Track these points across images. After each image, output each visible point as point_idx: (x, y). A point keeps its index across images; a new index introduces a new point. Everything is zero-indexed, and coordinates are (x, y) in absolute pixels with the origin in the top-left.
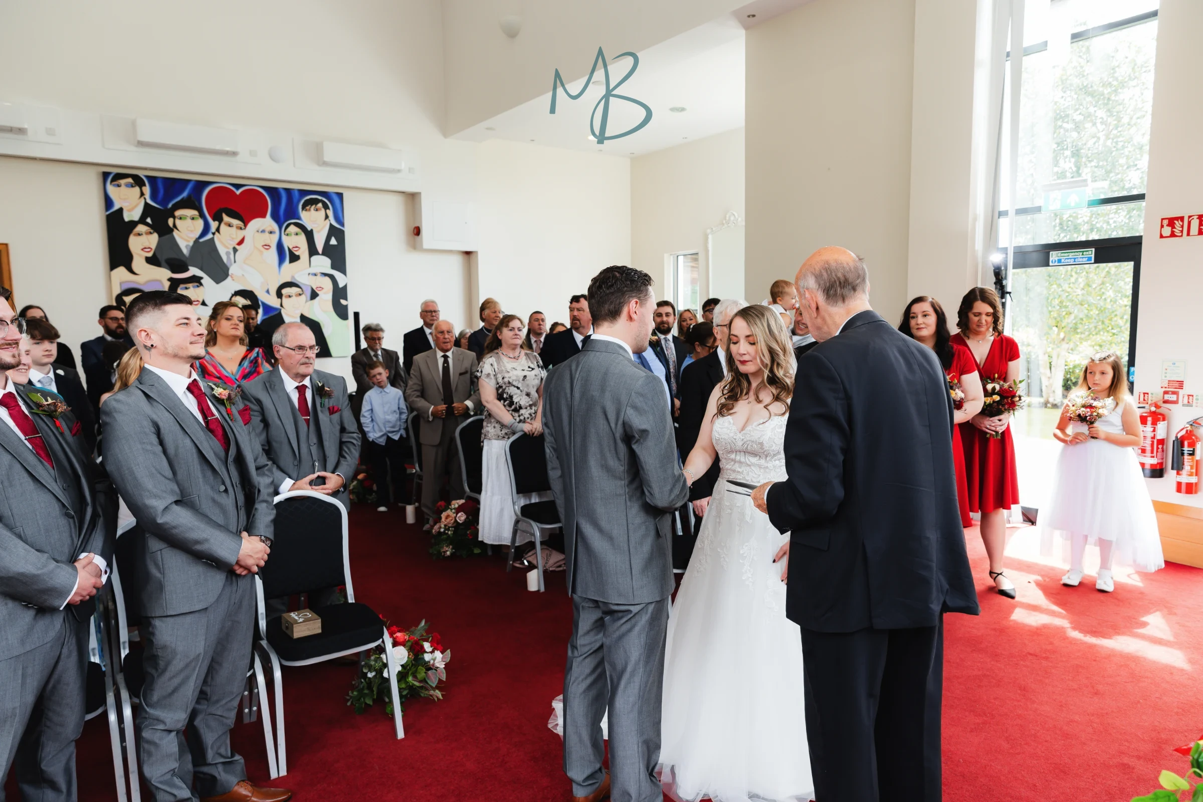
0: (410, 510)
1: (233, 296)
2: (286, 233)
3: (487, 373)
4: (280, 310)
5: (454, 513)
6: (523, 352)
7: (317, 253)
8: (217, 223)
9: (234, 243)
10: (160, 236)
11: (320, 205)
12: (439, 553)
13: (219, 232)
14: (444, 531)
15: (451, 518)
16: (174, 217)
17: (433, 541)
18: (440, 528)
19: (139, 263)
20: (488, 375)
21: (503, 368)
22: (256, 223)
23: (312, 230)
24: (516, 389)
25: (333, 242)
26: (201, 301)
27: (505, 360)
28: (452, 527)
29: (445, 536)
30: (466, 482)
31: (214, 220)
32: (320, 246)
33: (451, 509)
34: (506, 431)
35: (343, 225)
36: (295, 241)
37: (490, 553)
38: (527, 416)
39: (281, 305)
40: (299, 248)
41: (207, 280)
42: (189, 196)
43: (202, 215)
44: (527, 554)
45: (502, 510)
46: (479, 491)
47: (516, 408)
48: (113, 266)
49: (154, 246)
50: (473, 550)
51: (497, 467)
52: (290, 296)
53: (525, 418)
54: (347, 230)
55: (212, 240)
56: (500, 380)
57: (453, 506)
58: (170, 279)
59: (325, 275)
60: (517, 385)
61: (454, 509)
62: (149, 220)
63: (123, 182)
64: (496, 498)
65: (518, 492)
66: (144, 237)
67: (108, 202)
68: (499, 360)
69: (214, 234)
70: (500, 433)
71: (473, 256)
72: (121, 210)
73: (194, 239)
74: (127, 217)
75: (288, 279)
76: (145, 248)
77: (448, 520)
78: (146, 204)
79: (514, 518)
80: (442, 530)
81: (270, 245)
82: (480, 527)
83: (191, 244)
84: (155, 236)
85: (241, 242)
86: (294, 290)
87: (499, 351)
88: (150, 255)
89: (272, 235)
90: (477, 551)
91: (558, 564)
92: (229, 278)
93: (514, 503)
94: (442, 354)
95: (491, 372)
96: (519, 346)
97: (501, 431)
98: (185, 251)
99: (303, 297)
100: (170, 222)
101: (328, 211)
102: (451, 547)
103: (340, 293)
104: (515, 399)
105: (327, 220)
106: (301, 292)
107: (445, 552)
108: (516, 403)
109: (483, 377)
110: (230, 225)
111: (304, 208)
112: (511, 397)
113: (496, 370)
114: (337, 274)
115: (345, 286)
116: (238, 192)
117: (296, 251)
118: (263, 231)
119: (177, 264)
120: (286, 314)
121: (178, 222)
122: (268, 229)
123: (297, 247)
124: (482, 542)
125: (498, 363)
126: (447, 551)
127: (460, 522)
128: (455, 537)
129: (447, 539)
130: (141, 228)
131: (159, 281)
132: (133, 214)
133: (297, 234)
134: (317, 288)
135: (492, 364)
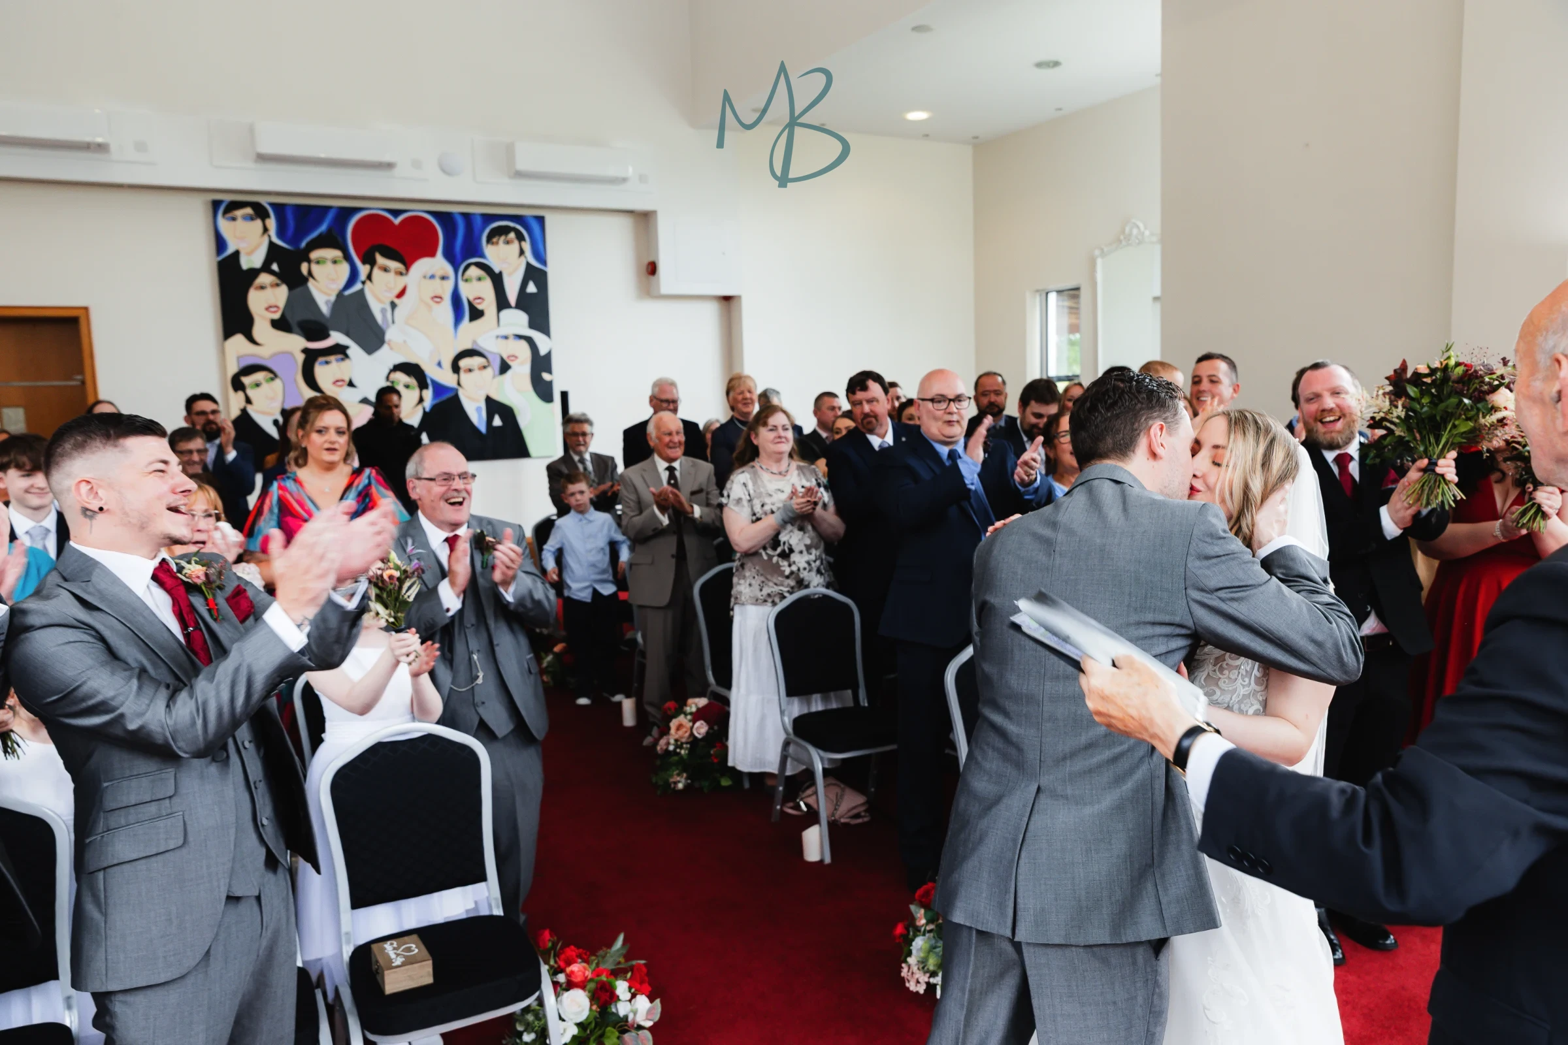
0: (628, 706)
1: (389, 374)
2: (465, 277)
3: (737, 497)
5: (690, 721)
6: (794, 464)
7: (508, 306)
8: (368, 267)
9: (392, 296)
10: (291, 288)
11: (512, 235)
12: (668, 784)
13: (371, 281)
14: (675, 750)
15: (684, 730)
16: (309, 261)
17: (658, 762)
18: (668, 744)
19: (262, 328)
20: (739, 501)
21: (762, 490)
22: (423, 266)
23: (501, 273)
25: (531, 288)
26: (347, 380)
27: (765, 476)
28: (687, 743)
29: (676, 758)
30: (710, 668)
31: (364, 262)
32: (512, 295)
33: (686, 714)
34: (769, 591)
35: (544, 263)
36: (478, 289)
37: (747, 785)
38: (803, 565)
40: (484, 299)
41: (355, 350)
42: (329, 230)
43: (347, 257)
44: (804, 791)
45: (763, 718)
46: (728, 684)
47: (784, 551)
48: (228, 333)
49: (282, 303)
50: (719, 782)
51: (755, 650)
52: (470, 370)
53: (799, 570)
55: (361, 292)
56: (758, 509)
57: (688, 709)
58: (305, 351)
59: (520, 337)
61: (691, 714)
62: (275, 267)
63: (239, 213)
64: (754, 699)
65: (790, 692)
66: (269, 292)
67: (220, 243)
68: (755, 477)
69: (363, 283)
70: (759, 594)
71: (734, 303)
72: (237, 254)
73: (337, 292)
74: (246, 263)
75: (468, 346)
76: (271, 307)
77: (680, 733)
78: (272, 245)
79: (782, 737)
80: (671, 748)
81: (443, 296)
82: (731, 743)
83: (333, 298)
84: (284, 289)
85: (401, 294)
86: (476, 361)
87: (756, 463)
88: (277, 316)
89: (445, 282)
90: (725, 782)
91: (855, 811)
92: (385, 347)
93: (782, 713)
94: (666, 465)
95: (743, 497)
96: (786, 456)
97: (761, 590)
98: (325, 309)
99: (489, 371)
100: (304, 268)
101: (523, 243)
102: (685, 775)
103: (541, 364)
105: (523, 258)
106: (486, 364)
107: (676, 783)
108: (784, 543)
109: (731, 505)
110: (385, 269)
111: (489, 240)
113: (752, 492)
114: (537, 336)
115: (549, 355)
116: (397, 221)
117: (479, 304)
118: (432, 277)
119: (314, 329)
120: (465, 396)
121: (314, 267)
122: (439, 273)
123: (479, 298)
124: (733, 769)
125: (755, 483)
126: (679, 782)
127: (699, 737)
128: (691, 759)
129: (678, 763)
130: (264, 279)
131: (290, 354)
132: (253, 258)
133: (479, 279)
134: (509, 356)
135: (744, 484)
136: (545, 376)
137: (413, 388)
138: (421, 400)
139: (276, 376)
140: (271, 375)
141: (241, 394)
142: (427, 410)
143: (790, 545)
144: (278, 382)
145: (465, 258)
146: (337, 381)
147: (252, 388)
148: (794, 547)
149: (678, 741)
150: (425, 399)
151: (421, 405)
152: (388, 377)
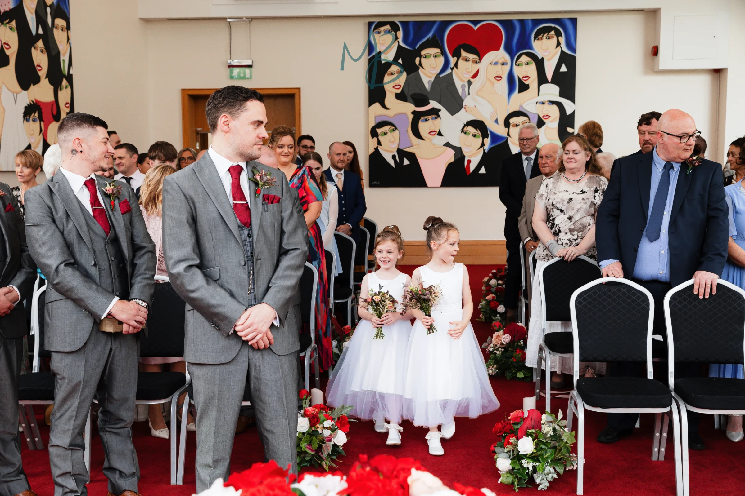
1: (465, 126)
2: (517, 63)
4: (508, 138)
6: (588, 176)
7: (547, 82)
8: (456, 58)
9: (469, 77)
10: (408, 74)
11: (553, 33)
13: (457, 68)
14: (493, 351)
15: (499, 339)
16: (420, 56)
18: (490, 347)
19: (390, 99)
20: (541, 196)
22: (491, 56)
23: (543, 59)
24: (559, 211)
26: (438, 131)
28: (502, 348)
31: (453, 57)
32: (549, 74)
35: (574, 51)
36: (526, 70)
39: (508, 134)
40: (529, 77)
41: (444, 113)
42: (434, 35)
43: (443, 53)
47: (556, 231)
48: (371, 103)
49: (402, 84)
50: (516, 374)
52: (517, 125)
54: (579, 56)
55: (451, 74)
58: (414, 113)
59: (553, 103)
60: (560, 208)
62: (400, 61)
63: (383, 29)
66: (396, 76)
67: (371, 48)
69: (452, 69)
71: (722, 74)
72: (380, 53)
73: (435, 75)
75: (517, 109)
76: (396, 86)
77: (497, 341)
78: (399, 47)
80: (492, 349)
81: (502, 76)
83: (433, 79)
84: (405, 74)
85: (475, 75)
86: (522, 119)
87: (563, 173)
88: (399, 91)
89: (504, 67)
90: (520, 375)
92: (463, 110)
95: (544, 193)
98: (427, 86)
100: (417, 60)
101: (560, 38)
102: (495, 366)
103: (566, 121)
105: (559, 47)
106: (528, 121)
108: (556, 226)
109: (537, 198)
110: (466, 60)
111: (536, 37)
112: (554, 219)
113: (549, 191)
114: (566, 102)
115: (573, 113)
116: (476, 28)
117: (526, 80)
118: (496, 63)
119: (420, 99)
120: (512, 142)
121: (423, 60)
122: (501, 61)
123: (527, 77)
124: (528, 366)
126: (492, 370)
127: (505, 343)
128: (502, 358)
129: (493, 359)
130: (394, 68)
131: (405, 114)
132: (389, 56)
133: (528, 64)
134: (544, 116)
135: (547, 185)
136: (570, 130)
137: (479, 137)
138: (483, 145)
139: (396, 128)
140: (394, 128)
141: (375, 139)
142: (486, 151)
143: (560, 228)
144: (397, 131)
145: (518, 50)
146: (432, 132)
147: (382, 135)
148: (561, 229)
149: (496, 346)
150: (485, 144)
151: (482, 148)
152: (462, 130)
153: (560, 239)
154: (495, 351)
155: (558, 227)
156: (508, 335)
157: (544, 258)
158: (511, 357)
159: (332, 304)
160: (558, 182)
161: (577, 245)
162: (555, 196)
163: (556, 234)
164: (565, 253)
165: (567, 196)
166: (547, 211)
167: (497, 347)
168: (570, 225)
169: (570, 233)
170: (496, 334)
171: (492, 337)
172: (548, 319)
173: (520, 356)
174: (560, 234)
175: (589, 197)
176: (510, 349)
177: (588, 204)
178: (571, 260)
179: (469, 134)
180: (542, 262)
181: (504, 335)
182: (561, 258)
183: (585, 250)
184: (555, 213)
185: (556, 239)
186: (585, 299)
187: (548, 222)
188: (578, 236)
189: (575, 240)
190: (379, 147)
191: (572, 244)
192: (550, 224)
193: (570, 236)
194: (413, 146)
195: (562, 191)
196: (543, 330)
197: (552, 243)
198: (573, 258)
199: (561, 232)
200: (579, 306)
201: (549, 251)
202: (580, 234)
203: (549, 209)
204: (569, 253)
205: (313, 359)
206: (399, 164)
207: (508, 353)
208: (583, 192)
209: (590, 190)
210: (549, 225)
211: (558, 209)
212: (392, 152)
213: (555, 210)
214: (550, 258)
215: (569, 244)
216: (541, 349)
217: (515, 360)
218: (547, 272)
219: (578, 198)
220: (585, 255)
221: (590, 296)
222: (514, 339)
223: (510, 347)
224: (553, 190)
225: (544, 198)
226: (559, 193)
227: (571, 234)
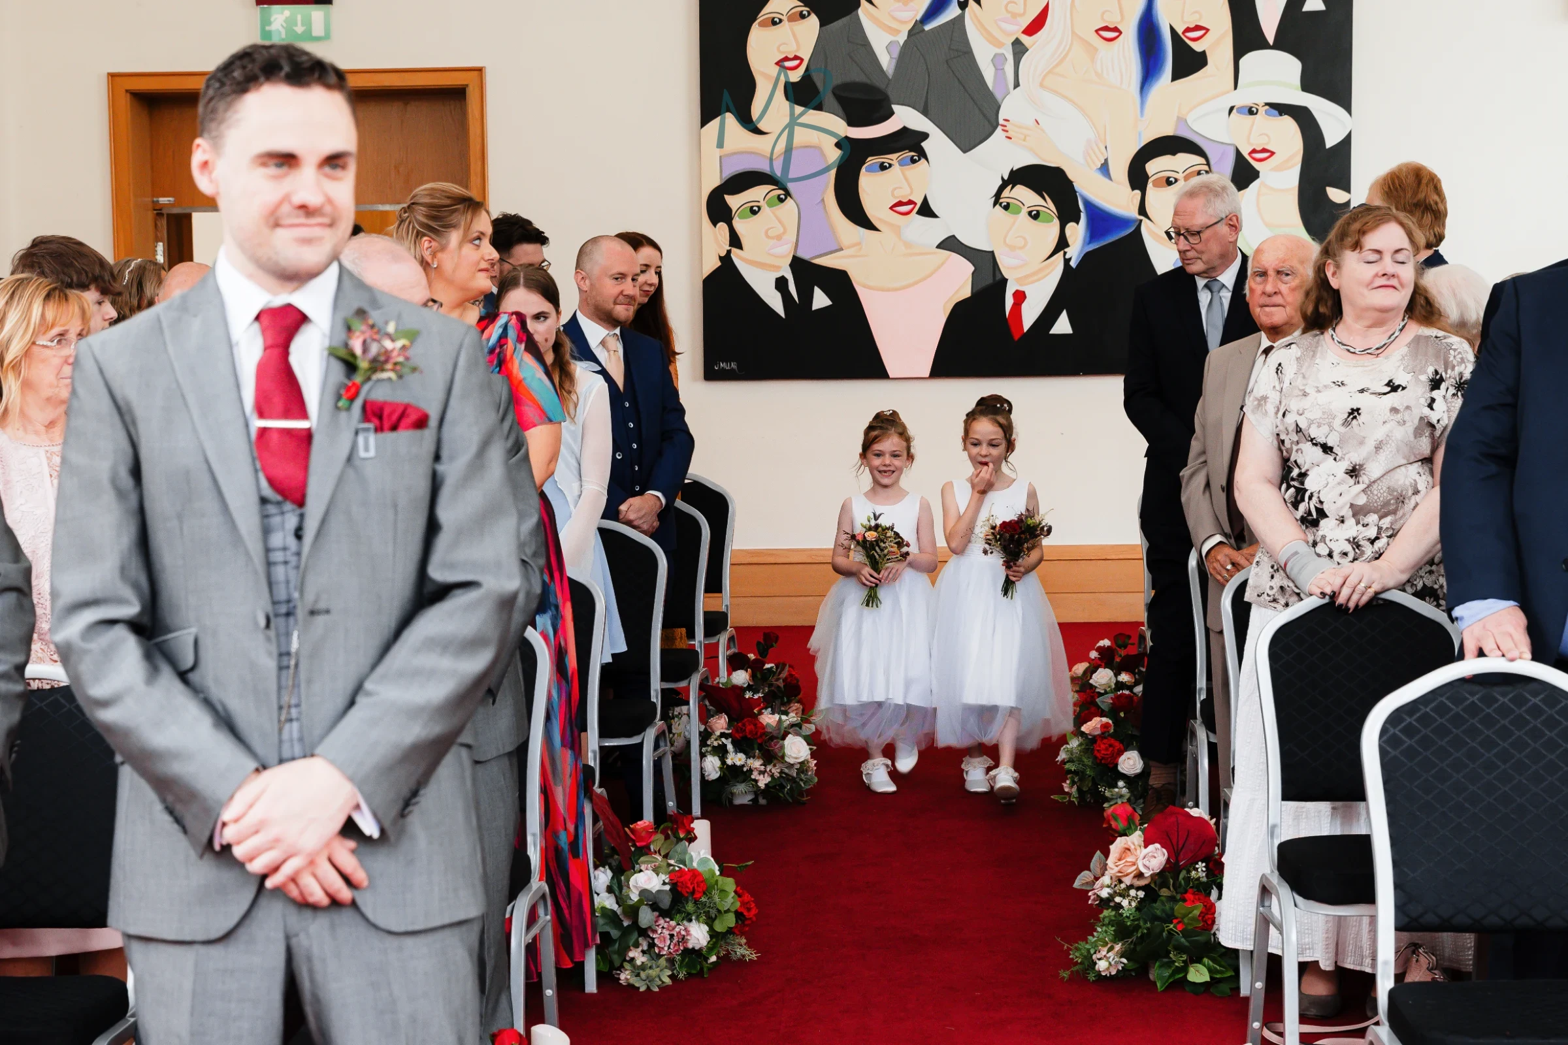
4: (1141, 221)
5: (1141, 843)
7: (1262, 44)
9: (1016, 29)
10: (825, 20)
12: (1086, 962)
14: (1111, 898)
15: (1134, 860)
18: (1103, 885)
19: (768, 101)
24: (1319, 450)
25: (1314, 3)
29: (1112, 913)
32: (1270, 19)
36: (1197, 9)
39: (1142, 210)
40: (1207, 29)
41: (938, 143)
49: (806, 52)
50: (1193, 969)
52: (1168, 181)
55: (959, 21)
58: (844, 144)
59: (1281, 109)
60: (1322, 440)
66: (786, 29)
69: (963, 5)
73: (910, 25)
75: (1167, 129)
76: (787, 58)
77: (1124, 866)
80: (1108, 893)
81: (1121, 28)
83: (902, 37)
84: (813, 23)
85: (1036, 25)
86: (1182, 162)
88: (796, 76)
90: (1198, 974)
92: (998, 133)
93: (1270, 830)
98: (886, 60)
102: (1118, 947)
103: (1325, 167)
104: (1310, 484)
106: (1204, 168)
107: (1105, 963)
112: (1303, 476)
114: (1321, 108)
115: (1346, 142)
117: (1196, 39)
119: (863, 100)
120: (1154, 235)
123: (1198, 28)
126: (1108, 959)
127: (1147, 873)
128: (1138, 920)
129: (1111, 923)
131: (816, 150)
134: (1254, 151)
135: (1279, 369)
136: (1336, 195)
137: (1050, 221)
138: (1062, 243)
139: (788, 194)
140: (781, 192)
141: (722, 226)
142: (1073, 264)
143: (1321, 502)
144: (790, 202)
146: (900, 204)
147: (742, 216)
148: (1326, 507)
149: (1120, 882)
150: (1070, 241)
151: (1062, 253)
152: (998, 196)
153: (1323, 538)
154: (1118, 899)
155: (1314, 499)
156: (1158, 845)
157: (1275, 600)
158: (1170, 917)
159: (594, 752)
160: (1313, 356)
161: (1377, 558)
162: (1306, 403)
163: (1311, 521)
164: (1339, 581)
165: (1342, 402)
166: (1280, 450)
167: (1123, 886)
168: (1354, 493)
169: (1353, 521)
170: (1120, 842)
171: (1106, 854)
172: (1286, 796)
173: (1197, 912)
174: (1323, 523)
175: (1411, 404)
176: (1164, 892)
177: (1408, 424)
178: (1357, 606)
179: (1018, 212)
180: (1269, 612)
181: (1146, 847)
182: (1327, 600)
183: (1402, 572)
184: (1307, 456)
185: (1311, 539)
186: (1409, 731)
187: (1284, 486)
188: (1380, 529)
189: (1372, 542)
190: (734, 250)
191: (1363, 553)
192: (1292, 490)
193: (1356, 528)
194: (842, 249)
195: (1325, 386)
196: (1272, 830)
197: (1296, 553)
198: (1365, 599)
199: (1326, 516)
200: (1393, 753)
201: (1288, 577)
202: (1386, 522)
203: (1287, 444)
204: (1352, 581)
205: (535, 931)
206: (798, 308)
207: (1158, 905)
208: (1394, 388)
209: (1418, 380)
210: (1287, 497)
211: (1316, 445)
212: (778, 268)
213: (1307, 447)
214: (1295, 598)
215: (1351, 556)
216: (1265, 891)
217: (1180, 927)
218: (1282, 641)
219: (1376, 407)
220: (1404, 590)
221: (1425, 720)
222: (1177, 861)
223: (1164, 884)
224: (1299, 382)
225: (1270, 408)
226: (1319, 391)
227: (1358, 523)
